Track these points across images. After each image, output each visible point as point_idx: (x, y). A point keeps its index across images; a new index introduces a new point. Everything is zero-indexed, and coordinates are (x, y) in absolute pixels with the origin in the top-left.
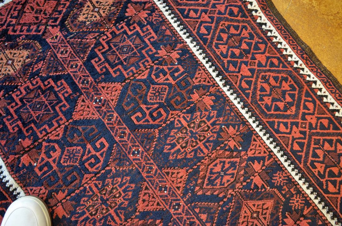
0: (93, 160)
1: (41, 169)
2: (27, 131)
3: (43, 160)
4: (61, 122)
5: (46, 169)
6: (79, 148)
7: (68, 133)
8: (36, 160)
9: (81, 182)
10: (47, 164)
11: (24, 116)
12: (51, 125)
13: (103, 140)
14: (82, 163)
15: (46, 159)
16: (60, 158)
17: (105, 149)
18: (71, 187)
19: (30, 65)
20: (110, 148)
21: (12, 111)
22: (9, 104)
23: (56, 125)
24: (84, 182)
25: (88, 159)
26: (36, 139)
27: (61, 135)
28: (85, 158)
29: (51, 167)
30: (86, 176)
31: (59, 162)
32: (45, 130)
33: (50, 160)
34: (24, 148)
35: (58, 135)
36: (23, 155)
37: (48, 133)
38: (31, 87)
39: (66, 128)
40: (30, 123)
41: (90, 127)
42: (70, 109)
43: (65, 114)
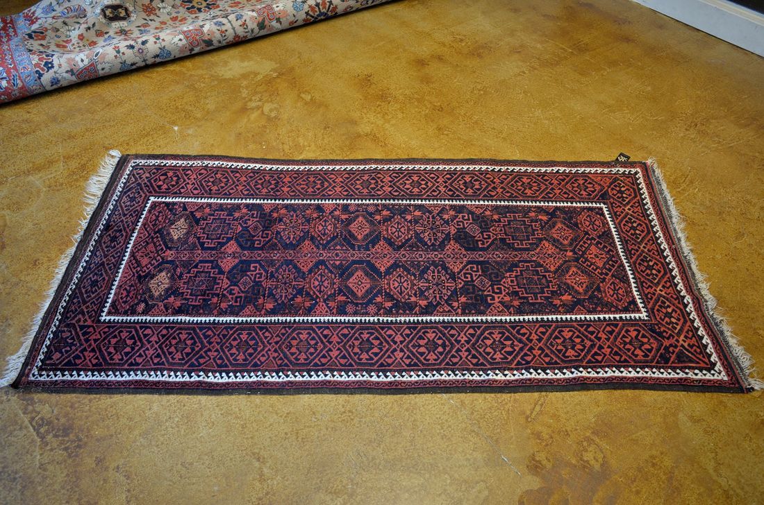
0: (258, 276)
1: (236, 302)
2: (208, 296)
3: (232, 298)
4: (222, 278)
5: (239, 299)
6: (244, 278)
7: (231, 278)
8: (230, 301)
9: (263, 287)
10: (237, 297)
11: (199, 293)
12: (218, 284)
13: (252, 265)
14: (254, 281)
15: (234, 296)
16: (240, 289)
17: (258, 267)
18: (261, 293)
19: (173, 275)
20: (260, 265)
21: (188, 297)
22: (182, 296)
23: (221, 281)
24: (264, 286)
25: (255, 278)
26: (218, 295)
27: (229, 283)
28: (253, 279)
29: (241, 297)
30: (263, 283)
31: (242, 292)
32: (217, 288)
33: (236, 295)
34: (217, 303)
35: (227, 283)
36: (220, 305)
37: (221, 288)
38: (186, 281)
39: (227, 278)
40: (205, 292)
41: (239, 267)
42: (219, 270)
43: (219, 273)
